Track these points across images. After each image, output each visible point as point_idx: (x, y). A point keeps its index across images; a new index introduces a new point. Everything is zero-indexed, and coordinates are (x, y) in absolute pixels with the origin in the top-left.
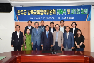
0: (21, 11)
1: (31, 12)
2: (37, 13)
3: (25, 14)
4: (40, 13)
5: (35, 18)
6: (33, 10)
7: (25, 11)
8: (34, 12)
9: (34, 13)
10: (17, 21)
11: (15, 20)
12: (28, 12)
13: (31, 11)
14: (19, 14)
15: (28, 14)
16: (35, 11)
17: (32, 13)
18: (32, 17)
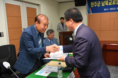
0: (94, 3)
1: (105, 3)
2: (112, 3)
3: (98, 6)
4: (116, 2)
5: (110, 9)
6: (108, 1)
7: (99, 3)
8: (108, 2)
9: (108, 4)
10: (90, 14)
11: (89, 13)
12: (102, 3)
13: (105, 1)
14: (92, 6)
15: (102, 6)
16: (110, 1)
17: (107, 4)
18: (106, 8)
